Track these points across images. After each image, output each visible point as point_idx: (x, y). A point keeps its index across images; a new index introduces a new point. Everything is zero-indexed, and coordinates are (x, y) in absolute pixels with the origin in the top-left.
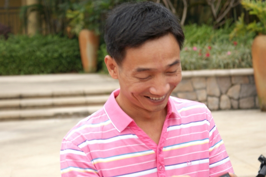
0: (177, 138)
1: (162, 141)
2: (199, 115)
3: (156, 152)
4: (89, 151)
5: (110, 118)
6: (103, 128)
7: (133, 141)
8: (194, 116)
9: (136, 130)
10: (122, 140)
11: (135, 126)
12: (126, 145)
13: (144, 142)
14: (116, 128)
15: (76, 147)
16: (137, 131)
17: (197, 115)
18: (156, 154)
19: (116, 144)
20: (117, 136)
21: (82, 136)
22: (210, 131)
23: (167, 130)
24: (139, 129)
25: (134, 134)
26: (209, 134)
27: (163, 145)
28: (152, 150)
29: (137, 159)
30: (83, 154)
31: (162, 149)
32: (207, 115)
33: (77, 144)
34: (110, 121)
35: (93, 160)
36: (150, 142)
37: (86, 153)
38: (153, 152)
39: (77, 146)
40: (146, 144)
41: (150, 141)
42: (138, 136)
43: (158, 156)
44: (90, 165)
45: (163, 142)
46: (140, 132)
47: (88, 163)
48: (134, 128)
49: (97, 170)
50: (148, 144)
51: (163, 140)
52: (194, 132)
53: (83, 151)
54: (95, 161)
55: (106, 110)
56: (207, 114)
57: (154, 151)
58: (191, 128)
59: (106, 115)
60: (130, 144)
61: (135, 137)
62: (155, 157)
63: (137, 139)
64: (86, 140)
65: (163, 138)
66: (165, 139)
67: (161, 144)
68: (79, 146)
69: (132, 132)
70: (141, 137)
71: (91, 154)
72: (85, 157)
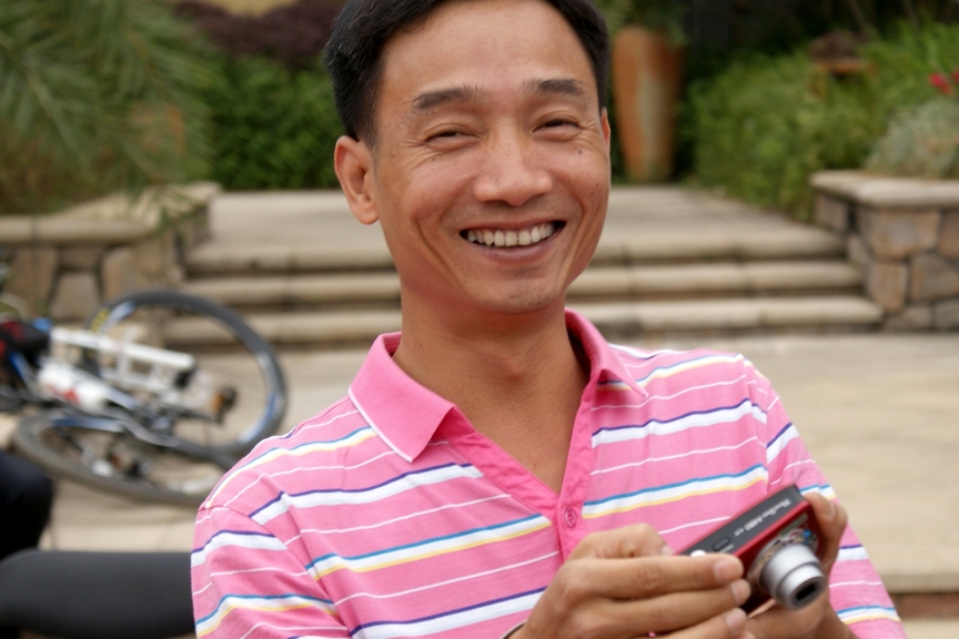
0: (634, 467)
1: (576, 480)
2: (720, 387)
3: (555, 520)
4: (298, 532)
5: (373, 419)
6: (345, 455)
7: (462, 488)
8: (701, 391)
9: (472, 445)
10: (421, 489)
11: (466, 431)
12: (437, 504)
13: (507, 489)
14: (396, 450)
15: (245, 523)
16: (477, 448)
17: (713, 389)
18: (557, 529)
19: (399, 504)
20: (403, 476)
21: (264, 482)
22: (769, 445)
23: (590, 442)
24: (483, 441)
25: (466, 462)
26: (764, 452)
27: (579, 494)
28: (538, 515)
29: (484, 555)
30: (273, 544)
31: (580, 509)
32: (750, 387)
33: (248, 513)
34: (373, 431)
35: (312, 565)
36: (528, 485)
37: (283, 541)
38: (542, 522)
39: (250, 516)
40: (515, 497)
41: (528, 481)
42: (480, 467)
43: (566, 536)
44: (304, 582)
45: (580, 482)
46: (486, 452)
47: (295, 576)
48: (464, 439)
49: (331, 602)
50: (523, 494)
51: (580, 473)
52: (703, 448)
53: (272, 536)
54: (323, 568)
55: (357, 397)
56: (754, 382)
57: (549, 517)
58: (689, 431)
59: (359, 413)
60: (455, 502)
61: (472, 473)
62: (555, 540)
63: (480, 479)
64: (282, 493)
65: (576, 467)
66: (587, 472)
67: (571, 491)
68: (255, 518)
69: (458, 455)
70: (494, 472)
71: (302, 543)
72: (280, 553)
